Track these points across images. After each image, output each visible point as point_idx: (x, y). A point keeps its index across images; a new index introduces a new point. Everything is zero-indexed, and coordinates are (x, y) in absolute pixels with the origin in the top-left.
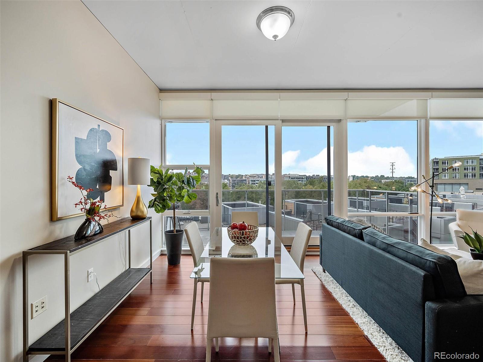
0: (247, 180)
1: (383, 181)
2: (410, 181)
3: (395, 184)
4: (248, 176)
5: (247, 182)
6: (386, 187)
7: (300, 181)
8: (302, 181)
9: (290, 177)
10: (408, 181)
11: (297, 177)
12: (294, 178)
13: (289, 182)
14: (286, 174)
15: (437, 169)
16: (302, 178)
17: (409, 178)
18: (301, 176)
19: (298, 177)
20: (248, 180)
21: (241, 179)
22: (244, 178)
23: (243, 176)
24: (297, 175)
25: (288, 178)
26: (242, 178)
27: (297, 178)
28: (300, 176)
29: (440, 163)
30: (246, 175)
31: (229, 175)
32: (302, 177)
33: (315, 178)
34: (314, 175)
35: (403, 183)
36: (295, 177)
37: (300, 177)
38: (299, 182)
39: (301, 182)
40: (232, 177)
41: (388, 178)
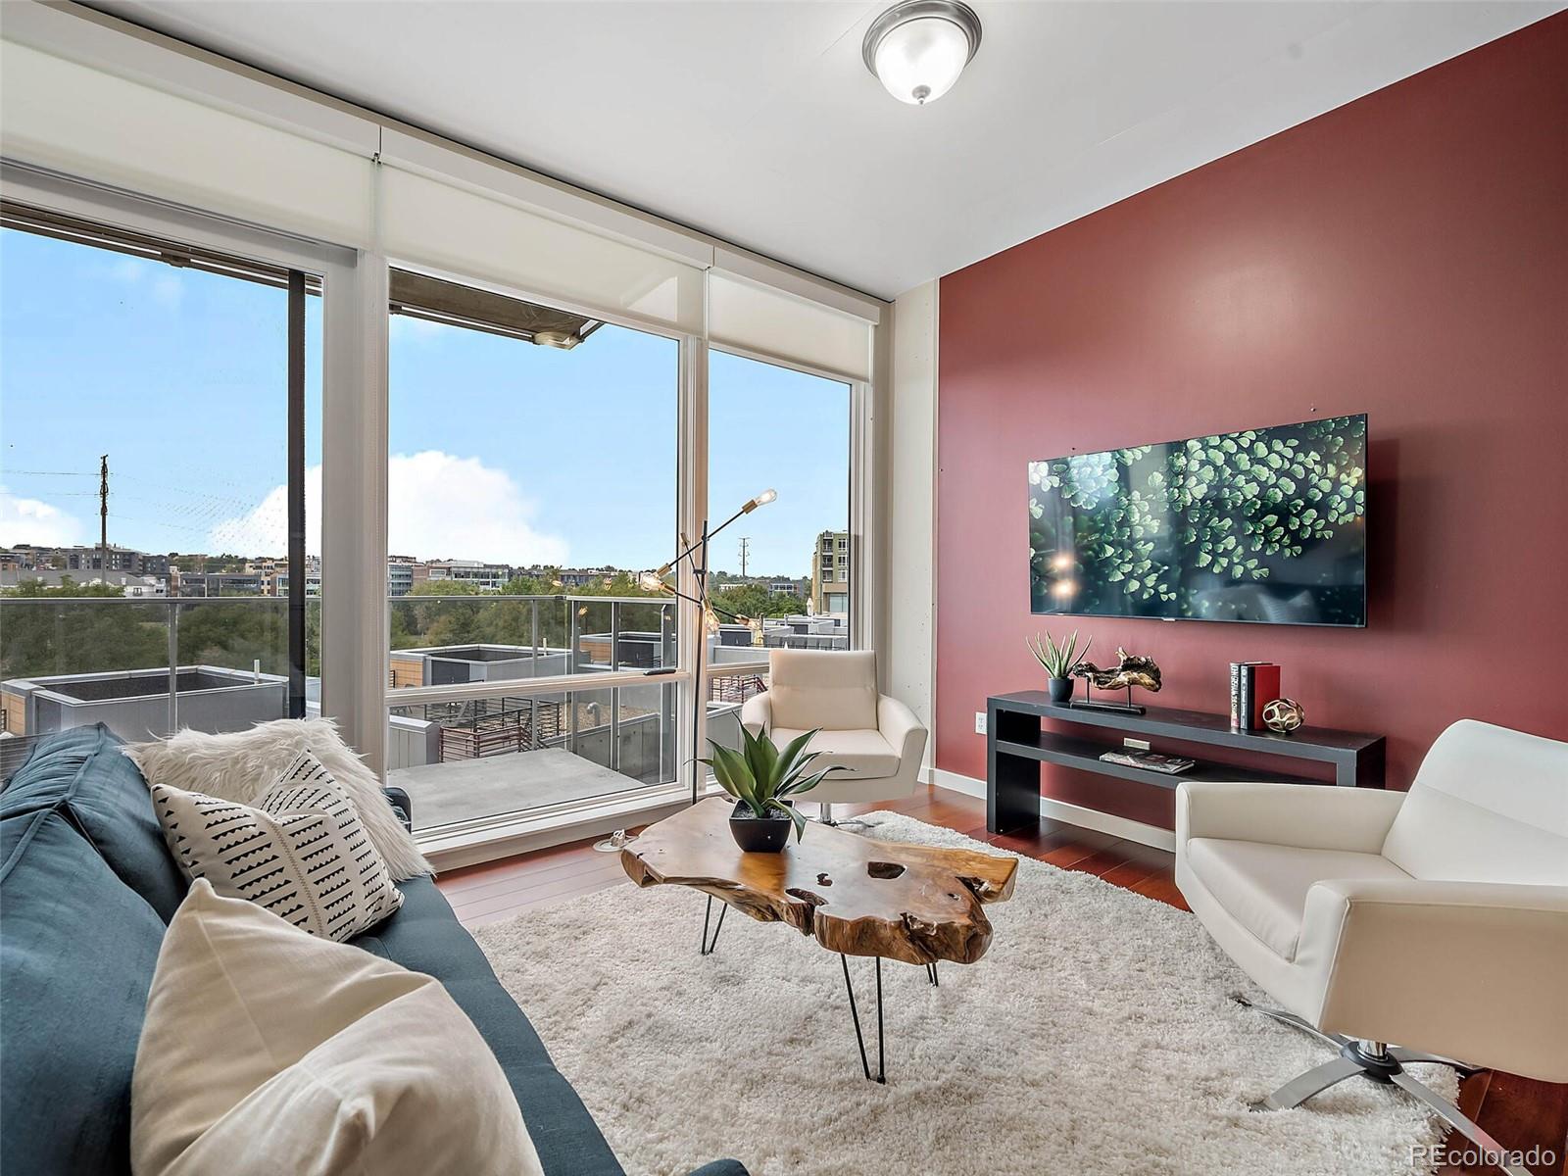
0: (266, 579)
1: (722, 587)
2: (781, 588)
3: (749, 593)
4: (269, 563)
5: (266, 587)
6: (728, 602)
7: (488, 583)
8: (494, 584)
9: (453, 569)
10: (777, 588)
11: (475, 570)
12: (467, 575)
13: (447, 587)
14: (438, 561)
15: (830, 558)
16: (495, 576)
17: (780, 579)
18: (491, 567)
19: (482, 570)
20: (269, 579)
21: (236, 576)
22: (249, 571)
23: (244, 561)
24: (476, 565)
25: (443, 573)
26: (241, 569)
27: (476, 575)
28: (486, 566)
29: (836, 544)
30: (263, 560)
31: (173, 555)
32: (494, 571)
33: (537, 576)
34: (535, 567)
35: (766, 592)
36: (468, 570)
37: (487, 570)
38: (482, 587)
39: (489, 588)
40: (187, 563)
41: (733, 579)
